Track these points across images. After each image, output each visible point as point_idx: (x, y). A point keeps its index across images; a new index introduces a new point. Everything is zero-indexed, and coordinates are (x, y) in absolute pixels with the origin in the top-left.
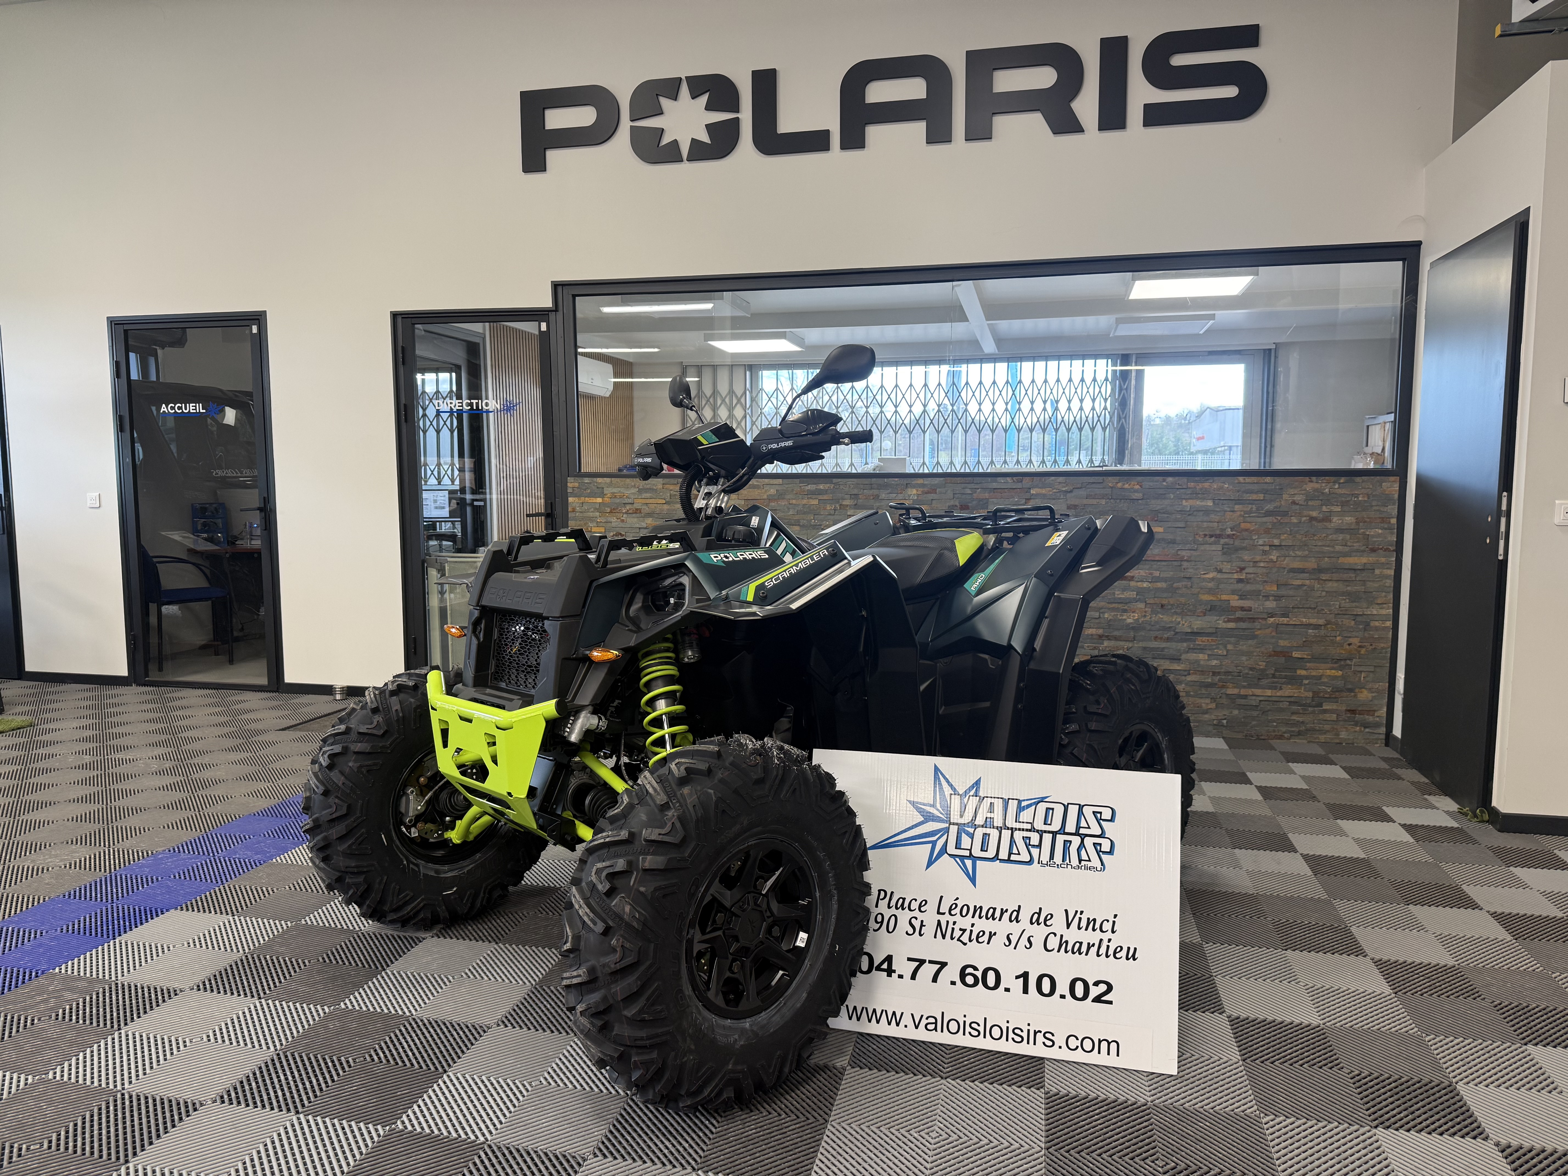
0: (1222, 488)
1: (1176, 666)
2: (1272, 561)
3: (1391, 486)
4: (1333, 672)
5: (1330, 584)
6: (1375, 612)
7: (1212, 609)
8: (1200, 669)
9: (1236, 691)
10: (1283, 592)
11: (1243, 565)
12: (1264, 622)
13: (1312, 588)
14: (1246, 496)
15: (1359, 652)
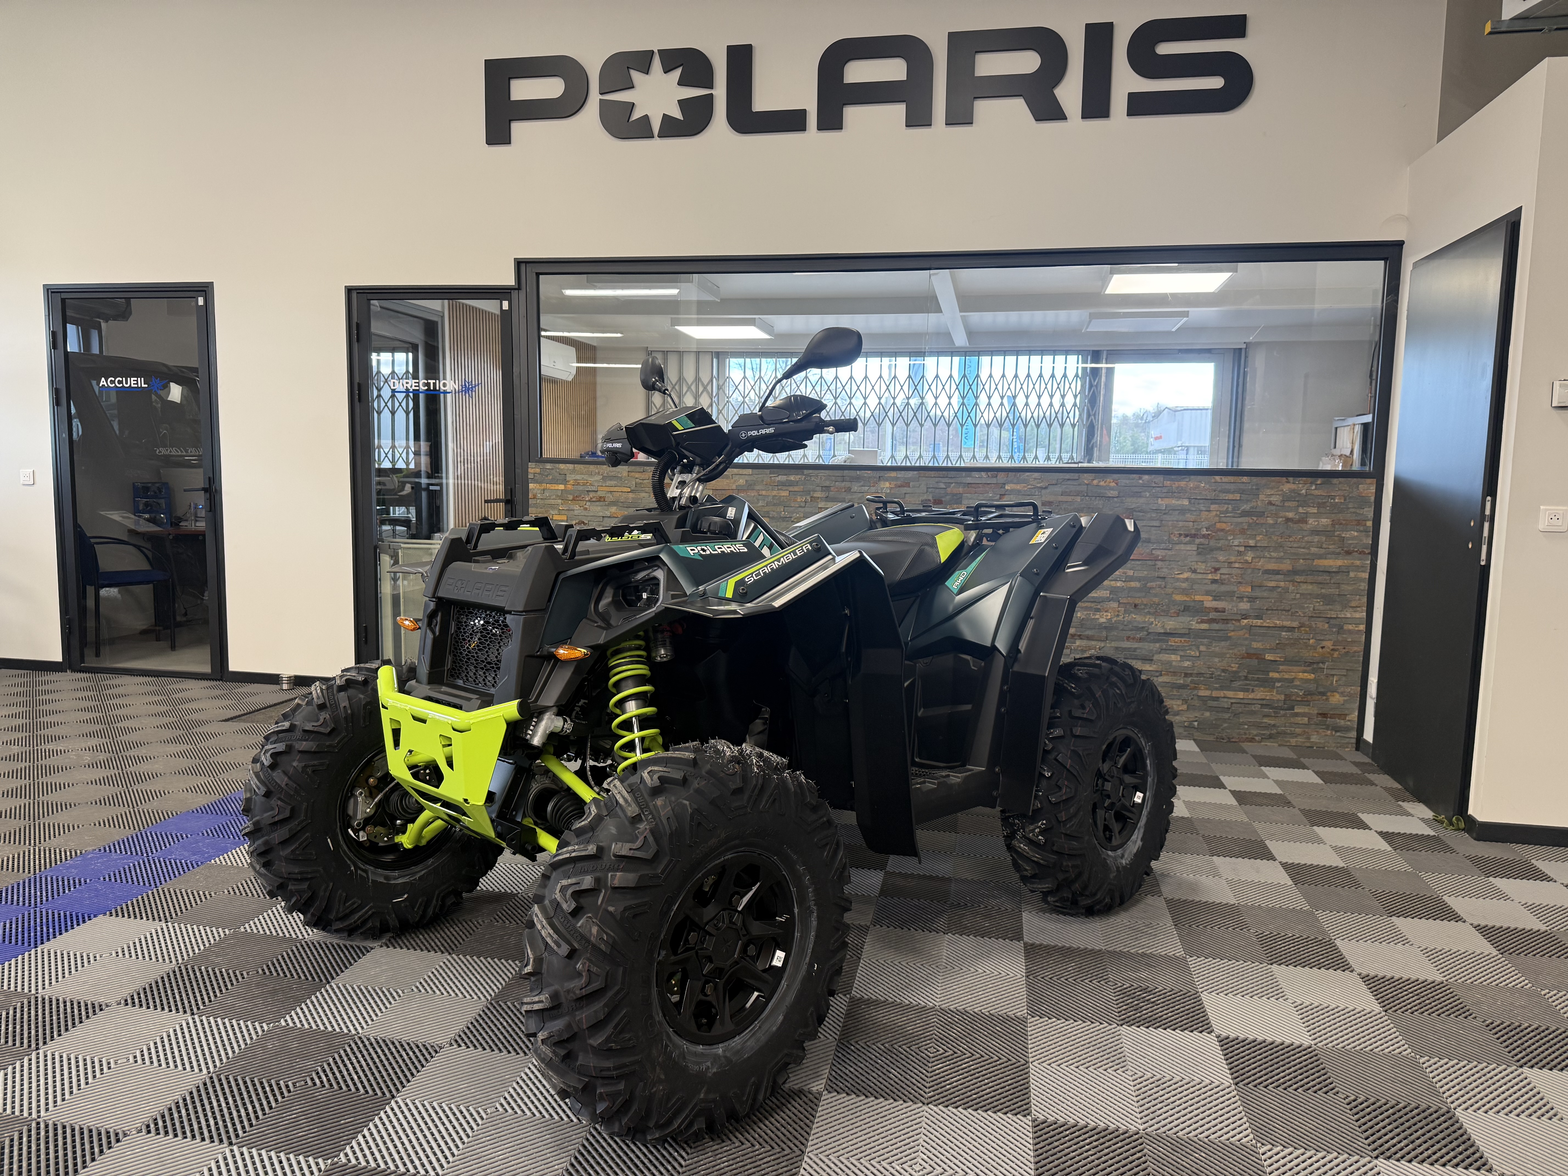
0: (1198, 487)
1: (1150, 667)
2: (1246, 562)
3: (1368, 488)
4: (1306, 676)
5: (1304, 586)
6: (1349, 615)
7: (1187, 609)
8: (1171, 670)
9: (1207, 693)
10: (1258, 593)
11: (1217, 565)
12: (1238, 624)
13: (1286, 590)
14: (1223, 496)
15: (1332, 655)
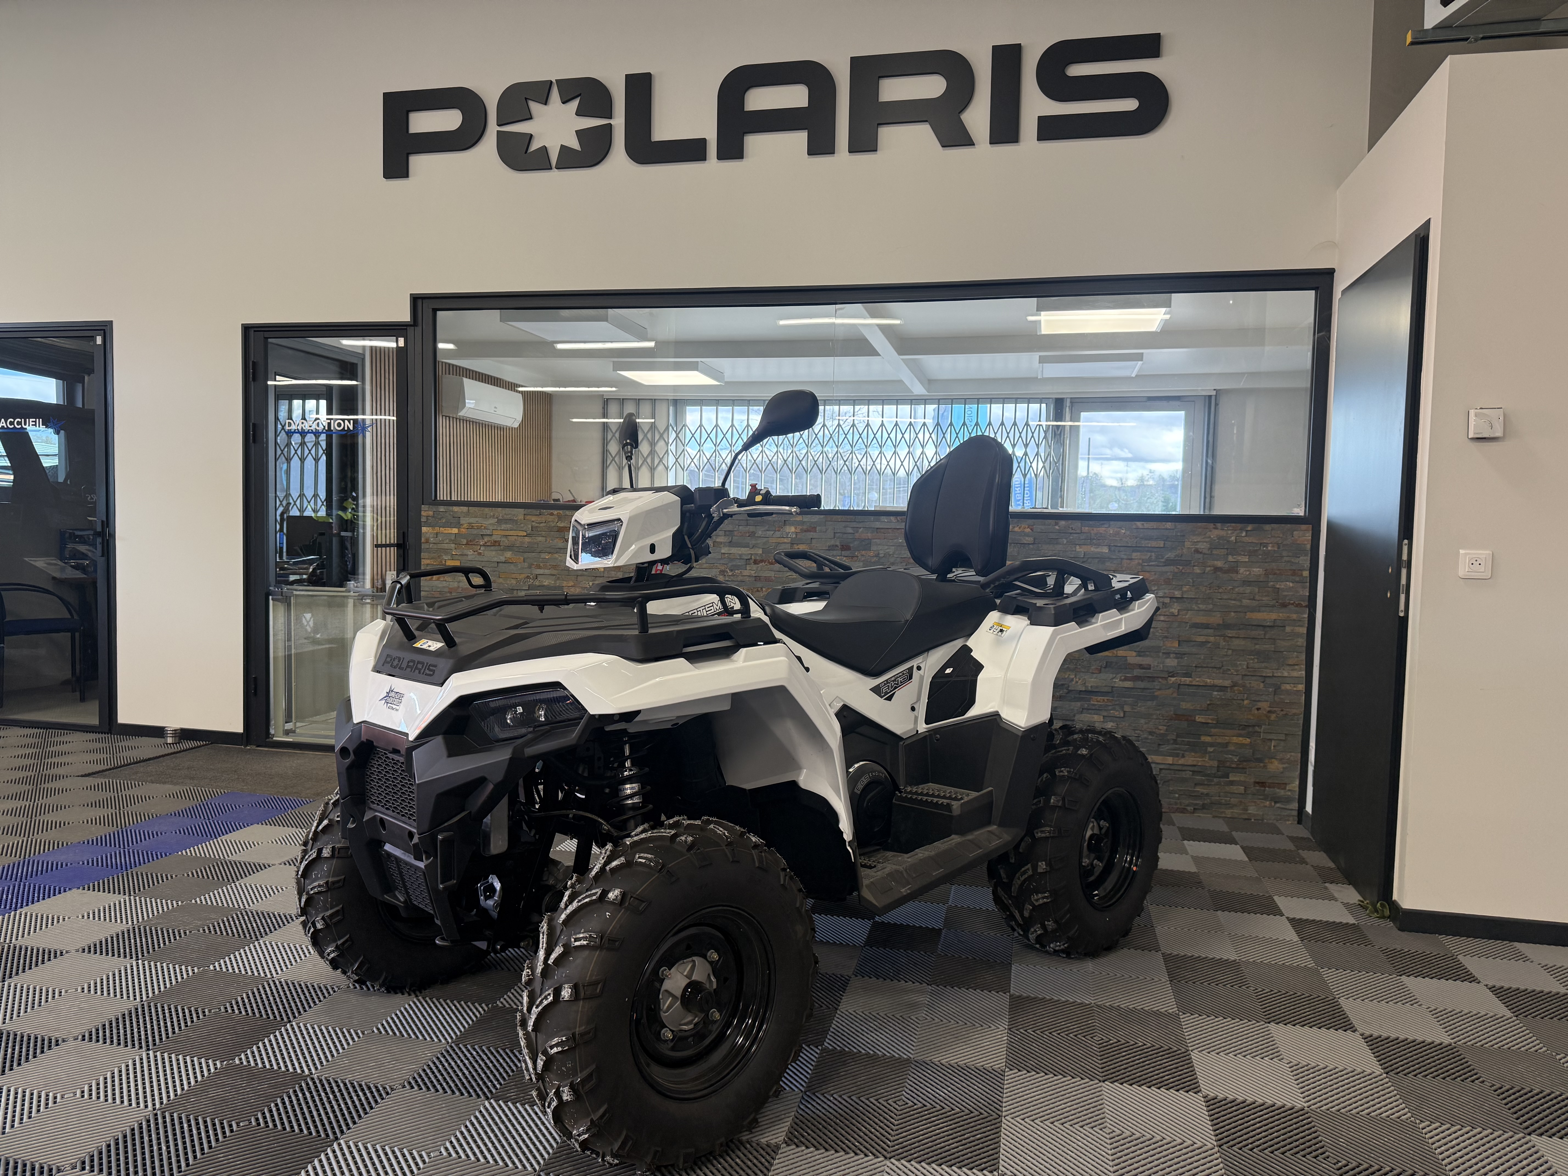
0: (1117, 533)
2: (1173, 615)
3: (1303, 536)
4: (1241, 740)
5: (1236, 642)
6: (1286, 674)
7: (1109, 665)
10: (1185, 649)
12: (1164, 682)
13: (1217, 646)
14: (1144, 543)
15: (1268, 718)
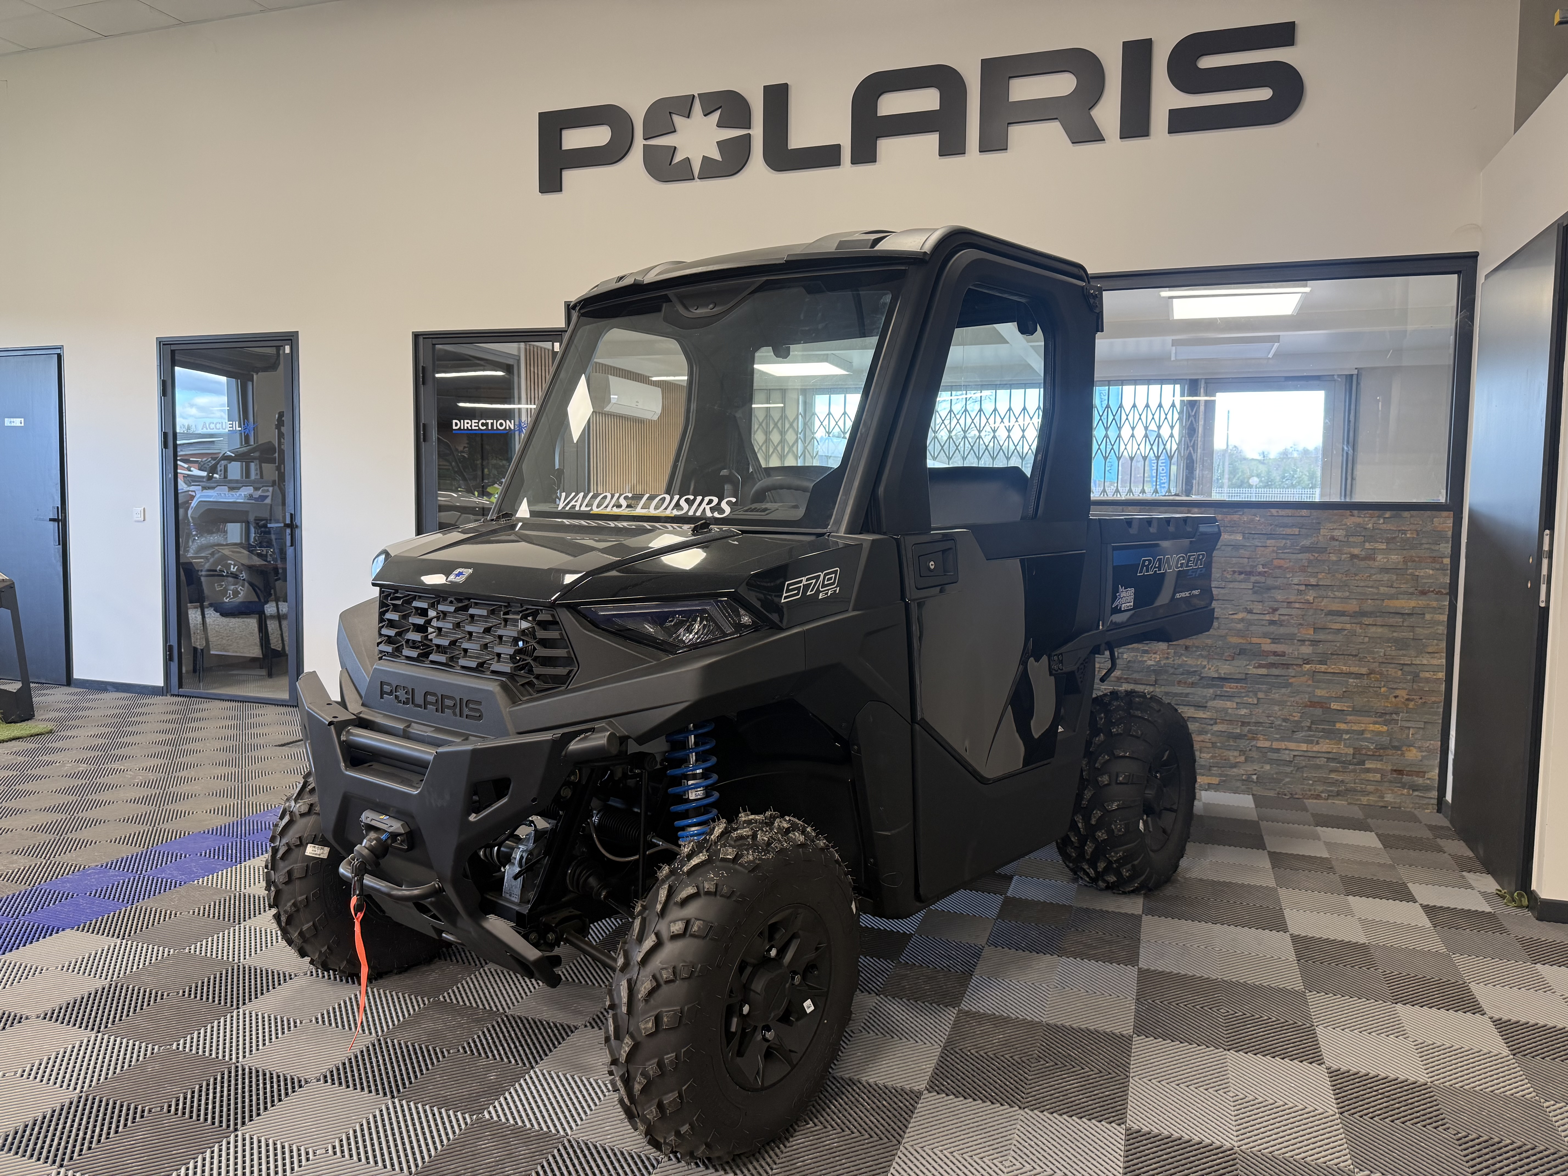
0: (1252, 521)
1: (1201, 714)
2: (1308, 602)
3: (1445, 522)
4: (1377, 727)
5: (1373, 629)
6: (1425, 662)
7: (1242, 652)
8: (1227, 718)
9: (1267, 744)
10: (1321, 636)
11: (1276, 605)
12: (1299, 669)
13: (1354, 633)
14: (1280, 530)
15: (1407, 706)
